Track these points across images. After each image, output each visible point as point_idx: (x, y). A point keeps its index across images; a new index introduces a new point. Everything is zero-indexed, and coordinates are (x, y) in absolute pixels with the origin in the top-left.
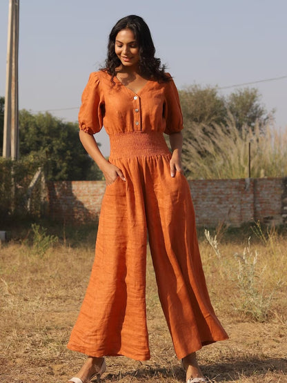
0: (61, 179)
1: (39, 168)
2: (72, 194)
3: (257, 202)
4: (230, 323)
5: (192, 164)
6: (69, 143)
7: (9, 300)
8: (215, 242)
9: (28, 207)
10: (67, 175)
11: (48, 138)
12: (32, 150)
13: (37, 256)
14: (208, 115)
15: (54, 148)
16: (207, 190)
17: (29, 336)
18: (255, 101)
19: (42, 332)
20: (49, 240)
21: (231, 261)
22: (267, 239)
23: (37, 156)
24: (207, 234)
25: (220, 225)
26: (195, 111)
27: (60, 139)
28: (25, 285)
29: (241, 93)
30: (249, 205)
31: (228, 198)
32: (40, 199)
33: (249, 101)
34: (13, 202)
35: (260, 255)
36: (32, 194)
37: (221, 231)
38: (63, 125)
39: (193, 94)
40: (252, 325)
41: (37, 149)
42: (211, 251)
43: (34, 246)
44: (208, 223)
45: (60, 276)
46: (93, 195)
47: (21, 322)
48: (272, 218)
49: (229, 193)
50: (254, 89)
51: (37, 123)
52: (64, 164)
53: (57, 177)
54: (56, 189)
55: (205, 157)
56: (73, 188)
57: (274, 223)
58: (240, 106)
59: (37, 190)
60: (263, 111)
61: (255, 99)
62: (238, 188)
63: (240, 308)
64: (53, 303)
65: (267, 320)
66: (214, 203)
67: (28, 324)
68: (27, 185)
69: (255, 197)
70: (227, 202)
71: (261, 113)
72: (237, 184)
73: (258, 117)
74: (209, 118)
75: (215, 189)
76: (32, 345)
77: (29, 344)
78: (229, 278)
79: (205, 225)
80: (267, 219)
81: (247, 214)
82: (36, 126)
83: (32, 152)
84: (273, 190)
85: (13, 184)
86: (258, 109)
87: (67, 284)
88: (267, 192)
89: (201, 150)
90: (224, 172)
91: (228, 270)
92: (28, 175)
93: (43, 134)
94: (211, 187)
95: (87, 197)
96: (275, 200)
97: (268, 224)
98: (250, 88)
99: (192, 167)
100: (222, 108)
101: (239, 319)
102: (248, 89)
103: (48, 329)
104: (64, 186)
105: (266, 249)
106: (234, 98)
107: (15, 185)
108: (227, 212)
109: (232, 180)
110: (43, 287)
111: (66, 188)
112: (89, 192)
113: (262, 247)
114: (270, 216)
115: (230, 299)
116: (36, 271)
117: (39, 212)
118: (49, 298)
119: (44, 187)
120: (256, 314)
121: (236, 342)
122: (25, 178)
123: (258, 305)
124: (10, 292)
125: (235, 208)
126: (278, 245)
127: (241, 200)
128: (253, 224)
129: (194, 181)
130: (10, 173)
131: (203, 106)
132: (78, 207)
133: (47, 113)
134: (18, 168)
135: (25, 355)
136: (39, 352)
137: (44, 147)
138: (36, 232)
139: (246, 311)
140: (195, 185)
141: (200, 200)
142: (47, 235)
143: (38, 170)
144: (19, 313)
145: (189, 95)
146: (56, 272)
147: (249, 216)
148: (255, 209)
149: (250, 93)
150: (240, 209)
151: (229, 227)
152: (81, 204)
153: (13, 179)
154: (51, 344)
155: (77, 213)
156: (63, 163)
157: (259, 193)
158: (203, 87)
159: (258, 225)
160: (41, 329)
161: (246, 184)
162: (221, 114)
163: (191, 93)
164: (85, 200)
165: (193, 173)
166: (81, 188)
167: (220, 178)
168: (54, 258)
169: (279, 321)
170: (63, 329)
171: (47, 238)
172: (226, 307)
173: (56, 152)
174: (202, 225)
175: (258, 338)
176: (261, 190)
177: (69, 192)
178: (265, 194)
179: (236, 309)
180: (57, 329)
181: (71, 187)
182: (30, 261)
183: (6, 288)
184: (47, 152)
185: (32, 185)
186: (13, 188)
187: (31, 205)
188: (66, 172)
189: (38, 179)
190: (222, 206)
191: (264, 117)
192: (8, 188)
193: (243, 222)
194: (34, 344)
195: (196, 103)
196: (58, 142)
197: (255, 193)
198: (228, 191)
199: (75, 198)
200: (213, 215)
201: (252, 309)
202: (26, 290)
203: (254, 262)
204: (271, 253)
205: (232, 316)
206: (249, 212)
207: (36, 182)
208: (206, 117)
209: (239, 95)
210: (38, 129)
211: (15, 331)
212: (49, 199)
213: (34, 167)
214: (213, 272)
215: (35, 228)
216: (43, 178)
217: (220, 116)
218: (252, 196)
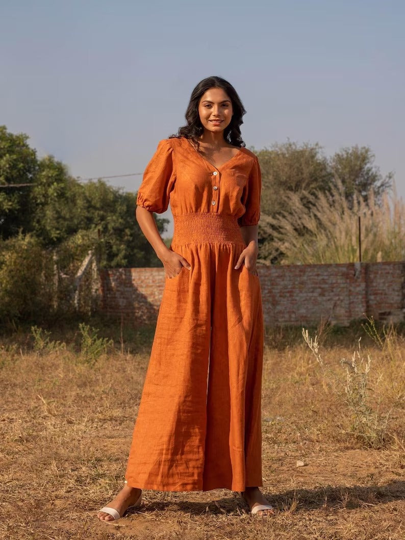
0: (119, 266)
1: (90, 252)
2: (132, 285)
3: (369, 292)
4: (337, 451)
5: (287, 244)
6: (128, 219)
7: (49, 423)
8: (316, 344)
9: (76, 302)
10: (126, 260)
11: (102, 212)
12: (82, 228)
13: (86, 365)
14: (307, 181)
15: (110, 227)
16: (305, 278)
17: (73, 470)
18: (366, 164)
19: (90, 465)
20: (102, 344)
21: (338, 370)
22: (384, 340)
23: (86, 235)
24: (306, 335)
25: (323, 322)
26: (289, 177)
27: (117, 214)
28: (69, 402)
29: (347, 154)
30: (360, 297)
31: (333, 288)
32: (90, 292)
33: (358, 163)
34: (56, 296)
35: (374, 361)
36: (81, 286)
37: (324, 331)
38: (121, 196)
39: (287, 156)
40: (364, 453)
41: (87, 228)
42: (311, 357)
43: (83, 352)
44: (307, 321)
45: (115, 390)
46: (159, 286)
47: (62, 451)
48: (389, 314)
49: (334, 281)
50: (364, 148)
51: (87, 194)
52: (122, 246)
53: (113, 263)
54: (111, 278)
55: (303, 235)
56: (133, 278)
57: (392, 320)
58: (347, 170)
59: (87, 280)
60: (376, 176)
61: (367, 161)
62: (346, 276)
63: (349, 430)
64: (106, 426)
65: (384, 446)
66: (315, 294)
67: (73, 454)
68: (74, 273)
69: (367, 286)
70: (332, 294)
71: (374, 178)
72: (344, 269)
73: (370, 184)
74: (308, 185)
75: (316, 277)
76: (76, 481)
77: (72, 481)
78: (335, 390)
79: (303, 323)
80: (384, 315)
81: (357, 309)
82: (85, 198)
83: (80, 231)
84: (390, 277)
85: (55, 272)
86: (370, 174)
87: (124, 402)
88: (382, 281)
89: (298, 227)
90: (328, 254)
91: (334, 381)
92: (75, 261)
93: (95, 208)
94: (310, 274)
95: (151, 289)
96: (394, 290)
97: (385, 322)
98: (360, 147)
99: (286, 248)
100: (324, 173)
101: (348, 444)
102: (357, 148)
103: (99, 460)
104: (121, 274)
105: (383, 353)
106: (339, 159)
107: (59, 273)
108: (332, 307)
109: (338, 265)
110: (92, 405)
111: (124, 277)
112: (153, 282)
113: (377, 351)
114: (388, 310)
115: (336, 419)
116: (85, 385)
117: (89, 308)
118: (100, 420)
119: (95, 275)
120: (369, 438)
121: (344, 475)
122: (71, 265)
123: (373, 426)
124: (50, 413)
125: (342, 301)
126: (398, 347)
127: (350, 291)
128: (365, 321)
129: (288, 266)
130: (52, 258)
131: (300, 171)
132: (139, 302)
133: (99, 181)
134: (62, 252)
135: (67, 494)
136: (86, 490)
137: (96, 225)
138: (85, 334)
139: (356, 434)
140: (290, 271)
141: (297, 291)
142: (99, 338)
143: (88, 254)
144: (60, 440)
145: (281, 156)
146: (110, 386)
147: (360, 311)
148: (367, 302)
149: (359, 153)
150: (347, 302)
151: (334, 326)
152: (144, 297)
153: (55, 266)
154: (101, 481)
155: (139, 308)
156: (120, 245)
157: (372, 282)
158: (299, 147)
159: (372, 322)
160: (89, 461)
161: (355, 270)
162: (323, 181)
163: (283, 155)
164: (149, 292)
165: (288, 257)
166: (143, 278)
167: (323, 263)
168: (108, 368)
169: (400, 448)
170: (118, 459)
171: (98, 342)
172: (330, 430)
173: (112, 231)
174: (299, 323)
175: (372, 470)
176: (375, 277)
177: (128, 283)
178: (380, 283)
179: (343, 432)
180: (110, 459)
181: (131, 276)
182: (77, 372)
183: (45, 408)
184: (99, 230)
185: (80, 273)
186: (56, 277)
187: (79, 300)
188: (125, 257)
189: (87, 266)
190: (324, 298)
191: (378, 183)
192: (49, 277)
193: (352, 318)
194: (79, 480)
195: (291, 166)
196: (114, 217)
197: (368, 281)
198: (333, 280)
199: (137, 290)
200: (314, 310)
201: (364, 432)
202: (70, 410)
203: (367, 371)
204: (389, 358)
205: (339, 441)
206: (360, 306)
207: (85, 269)
208: (304, 185)
209: (345, 156)
210: (88, 202)
211: (54, 463)
212: (103, 291)
213: (84, 250)
214: (313, 385)
215: (84, 329)
216: (94, 264)
217: (321, 183)
218: (363, 285)
